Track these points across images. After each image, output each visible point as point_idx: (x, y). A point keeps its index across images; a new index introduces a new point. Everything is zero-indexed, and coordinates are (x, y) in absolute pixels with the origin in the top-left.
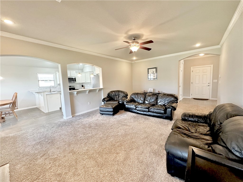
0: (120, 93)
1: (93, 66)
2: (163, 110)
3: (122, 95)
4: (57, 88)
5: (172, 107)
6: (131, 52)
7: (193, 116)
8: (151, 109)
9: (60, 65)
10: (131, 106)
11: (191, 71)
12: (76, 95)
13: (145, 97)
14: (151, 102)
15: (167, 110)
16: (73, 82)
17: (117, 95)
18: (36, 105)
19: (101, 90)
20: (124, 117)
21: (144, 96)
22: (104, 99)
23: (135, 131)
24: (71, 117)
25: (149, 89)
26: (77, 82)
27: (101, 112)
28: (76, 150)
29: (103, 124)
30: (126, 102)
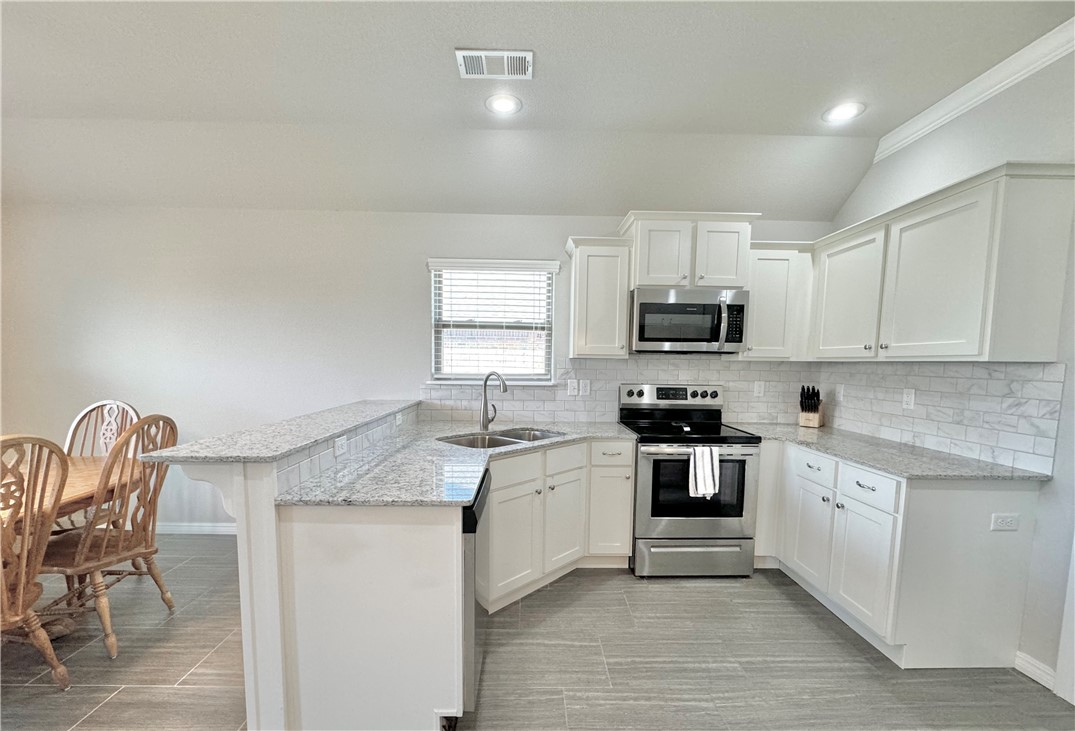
4: (560, 394)
16: (714, 346)
26: (752, 355)
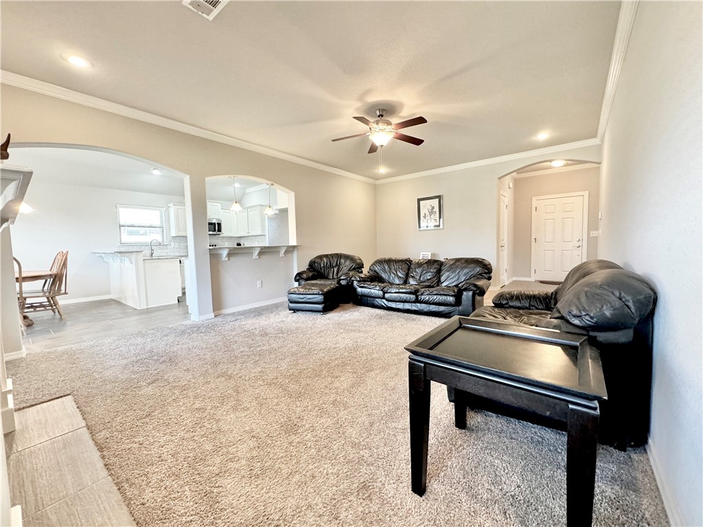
0: (342, 261)
1: (272, 185)
2: (452, 296)
3: (346, 265)
4: (169, 247)
5: (475, 286)
6: (373, 149)
7: (518, 297)
8: (422, 295)
9: (188, 177)
10: (373, 291)
11: (534, 209)
12: (227, 259)
13: (409, 270)
14: (424, 282)
15: (462, 294)
16: (216, 233)
17: (334, 264)
18: (110, 293)
19: (293, 251)
20: (352, 317)
21: (407, 267)
22: (299, 274)
23: (380, 341)
24: (212, 315)
25: (422, 254)
26: (224, 235)
27: (292, 305)
28: (235, 373)
29: (297, 329)
30: (359, 281)
